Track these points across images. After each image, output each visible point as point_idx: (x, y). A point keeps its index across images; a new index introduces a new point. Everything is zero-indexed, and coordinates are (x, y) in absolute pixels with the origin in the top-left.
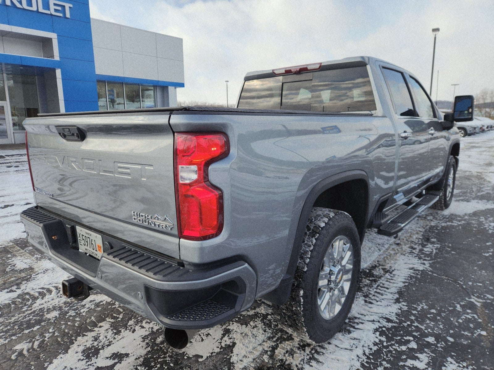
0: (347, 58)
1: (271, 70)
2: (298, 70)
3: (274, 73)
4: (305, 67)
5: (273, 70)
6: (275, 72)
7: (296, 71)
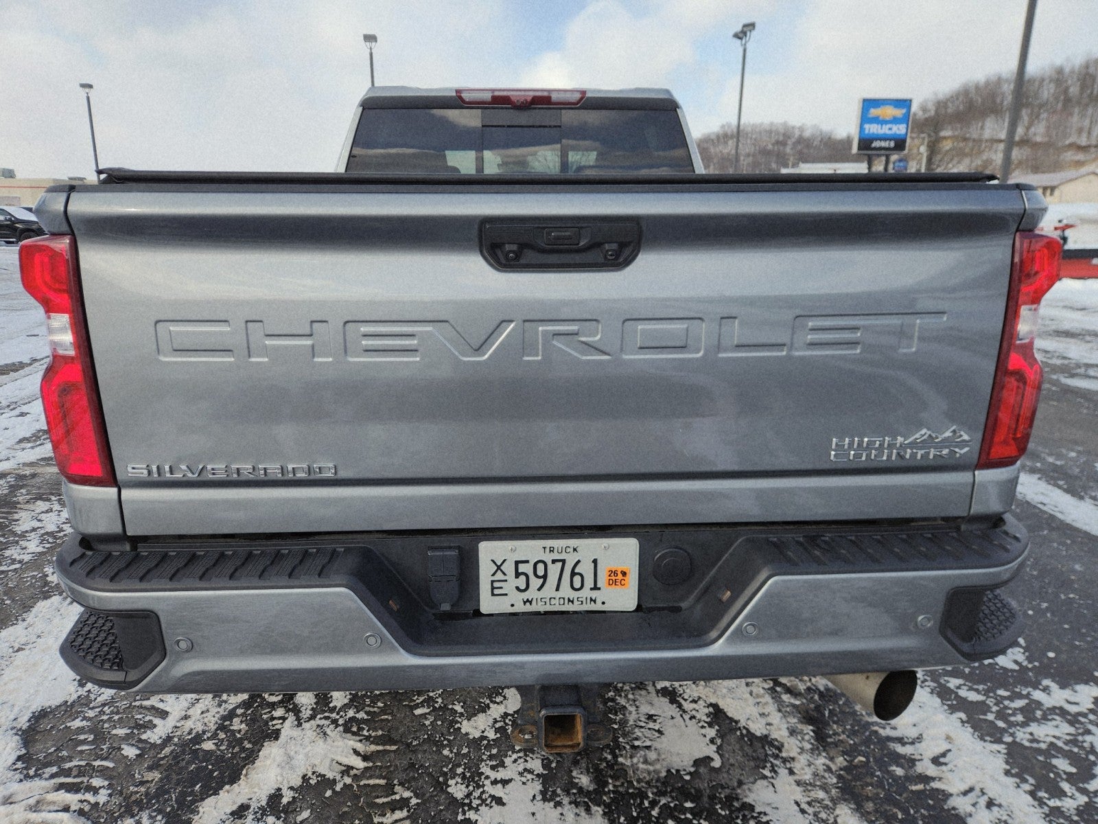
0: (637, 90)
1: (451, 90)
2: (529, 99)
3: (460, 97)
4: (545, 94)
5: (458, 91)
6: (464, 95)
7: (522, 103)
